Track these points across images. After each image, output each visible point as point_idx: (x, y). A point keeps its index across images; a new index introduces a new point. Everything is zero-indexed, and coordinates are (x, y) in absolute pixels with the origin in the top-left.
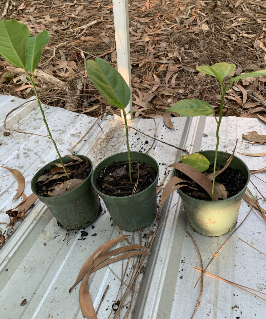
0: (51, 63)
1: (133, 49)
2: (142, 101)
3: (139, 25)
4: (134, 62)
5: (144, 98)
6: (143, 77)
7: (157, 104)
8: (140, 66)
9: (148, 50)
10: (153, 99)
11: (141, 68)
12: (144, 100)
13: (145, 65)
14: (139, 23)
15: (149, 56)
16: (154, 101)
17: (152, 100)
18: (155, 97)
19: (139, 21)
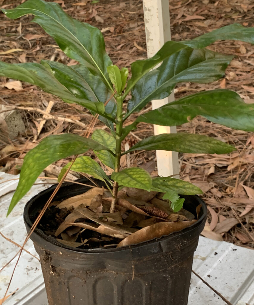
0: (90, 154)
1: (225, 139)
2: (213, 231)
3: (247, 99)
4: (221, 162)
5: (219, 224)
6: (228, 190)
7: (238, 239)
8: (229, 169)
9: (250, 143)
10: (233, 229)
11: (229, 172)
12: (217, 228)
13: (237, 168)
14: (248, 95)
15: (250, 153)
16: (234, 233)
17: (231, 229)
18: (239, 225)
19: (249, 92)
